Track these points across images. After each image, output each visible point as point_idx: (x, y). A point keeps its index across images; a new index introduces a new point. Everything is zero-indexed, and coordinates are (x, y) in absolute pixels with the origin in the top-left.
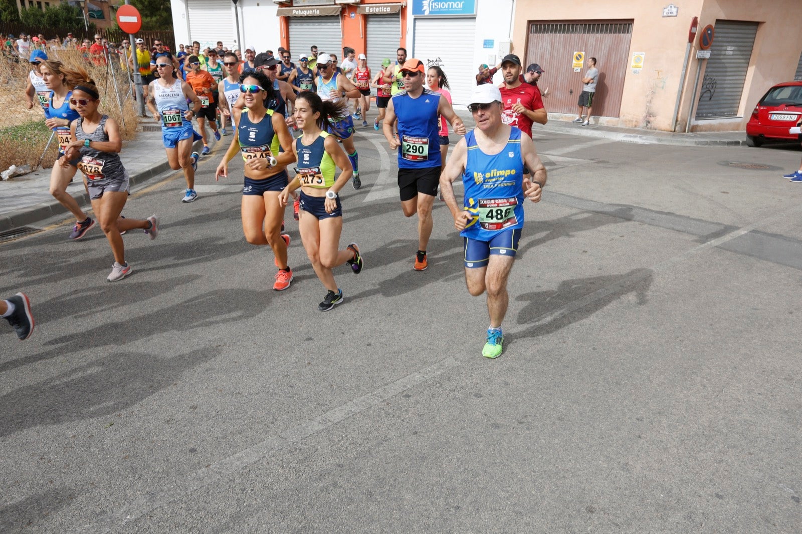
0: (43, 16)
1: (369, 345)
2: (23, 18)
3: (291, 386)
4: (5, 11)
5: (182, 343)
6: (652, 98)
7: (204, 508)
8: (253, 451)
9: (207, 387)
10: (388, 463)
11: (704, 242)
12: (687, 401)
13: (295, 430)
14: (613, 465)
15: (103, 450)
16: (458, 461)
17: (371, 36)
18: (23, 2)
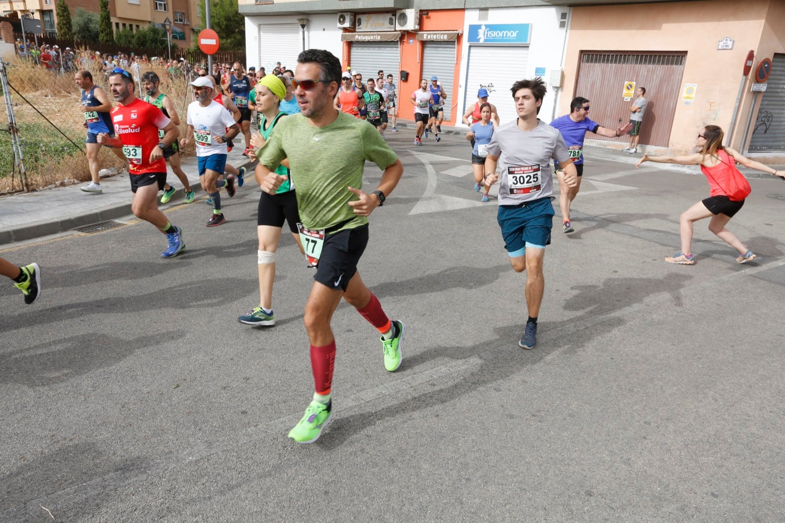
0: (133, 37)
2: (116, 38)
4: (102, 32)
7: (252, 458)
9: (258, 363)
11: (738, 270)
15: (171, 405)
17: (427, 61)
18: (117, 24)
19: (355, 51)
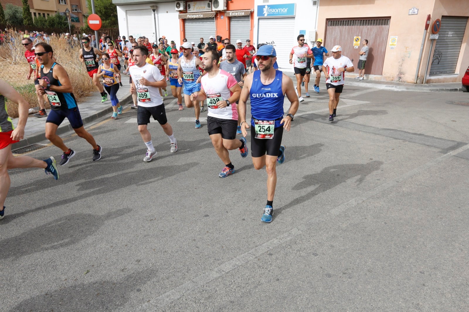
0: (46, 21)
1: (244, 220)
2: (35, 22)
3: (197, 247)
4: (25, 19)
5: (129, 218)
6: (402, 63)
8: (176, 291)
9: (145, 247)
10: (262, 301)
11: (446, 153)
12: (452, 260)
13: (201, 277)
14: (409, 305)
15: (83, 289)
16: (307, 300)
17: (233, 29)
18: (35, 14)
19: (187, 24)
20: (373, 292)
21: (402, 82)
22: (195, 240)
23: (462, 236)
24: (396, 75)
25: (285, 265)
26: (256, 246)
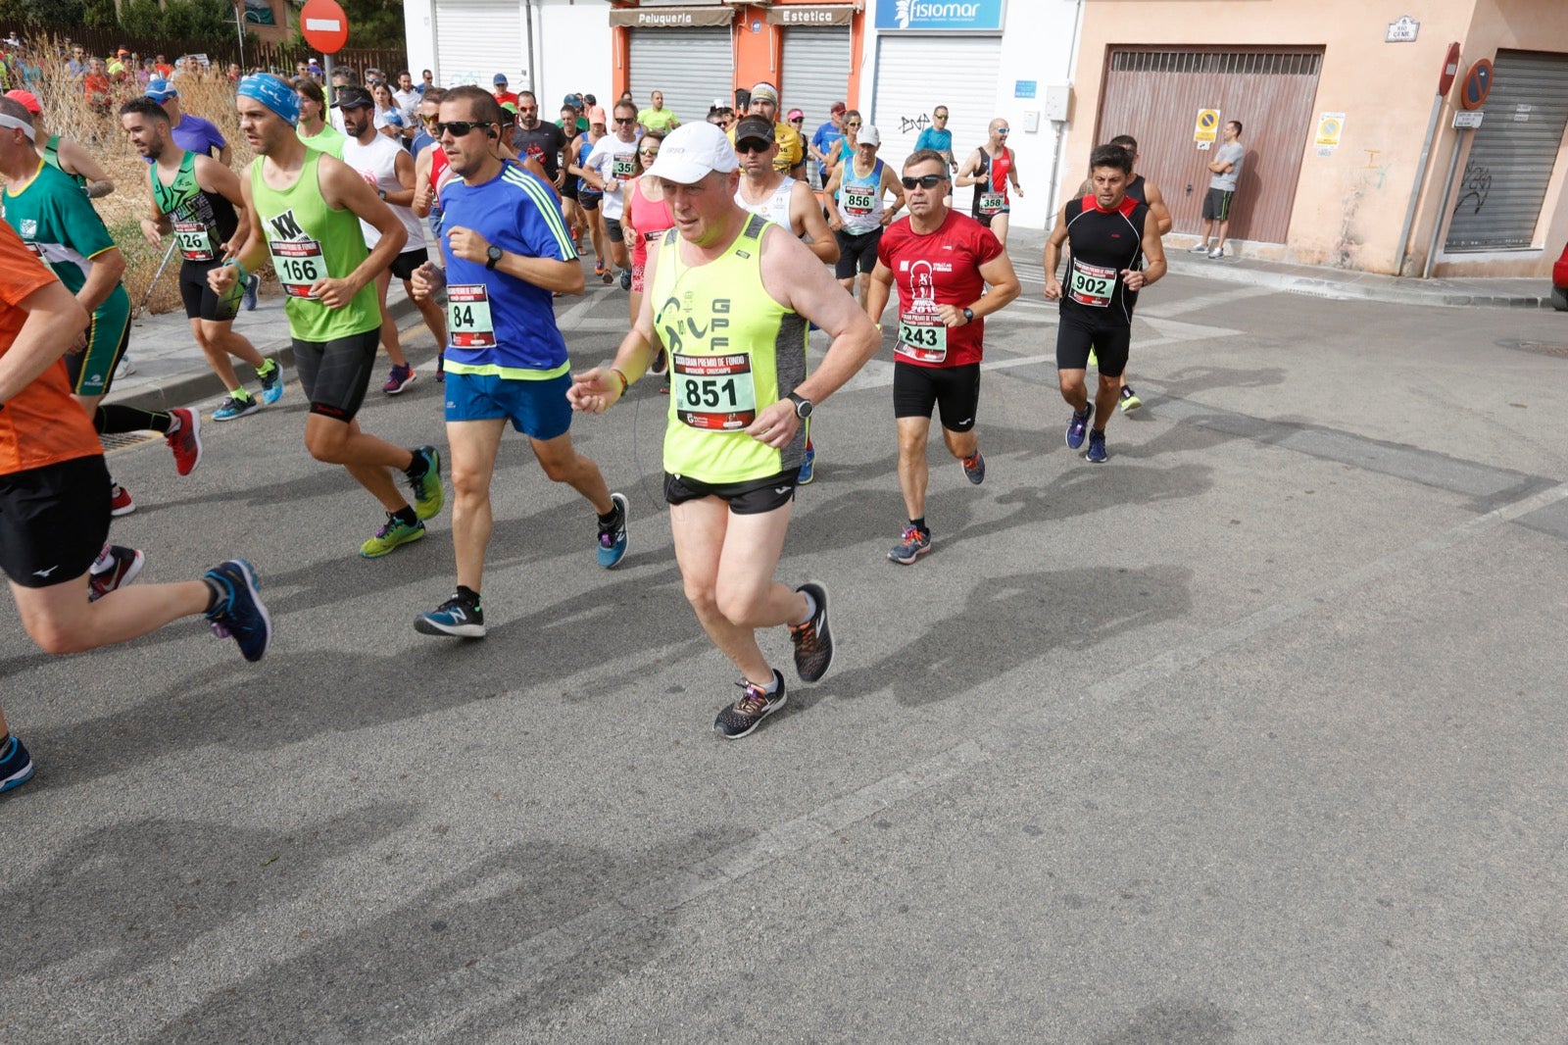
0: (160, 16)
2: (123, 19)
3: (640, 792)
4: (90, 6)
6: (1357, 206)
8: (565, 934)
9: (467, 786)
10: (849, 976)
11: (1485, 511)
12: (1486, 864)
13: (650, 891)
14: (1336, 1006)
15: (255, 915)
16: (997, 978)
17: (793, 68)
19: (640, 48)
20: (1219, 962)
21: (1351, 268)
22: (632, 768)
23: (1522, 788)
24: (1332, 246)
25: (930, 861)
26: (839, 796)
